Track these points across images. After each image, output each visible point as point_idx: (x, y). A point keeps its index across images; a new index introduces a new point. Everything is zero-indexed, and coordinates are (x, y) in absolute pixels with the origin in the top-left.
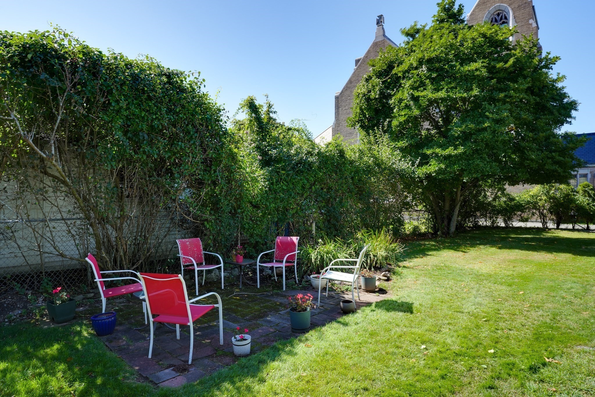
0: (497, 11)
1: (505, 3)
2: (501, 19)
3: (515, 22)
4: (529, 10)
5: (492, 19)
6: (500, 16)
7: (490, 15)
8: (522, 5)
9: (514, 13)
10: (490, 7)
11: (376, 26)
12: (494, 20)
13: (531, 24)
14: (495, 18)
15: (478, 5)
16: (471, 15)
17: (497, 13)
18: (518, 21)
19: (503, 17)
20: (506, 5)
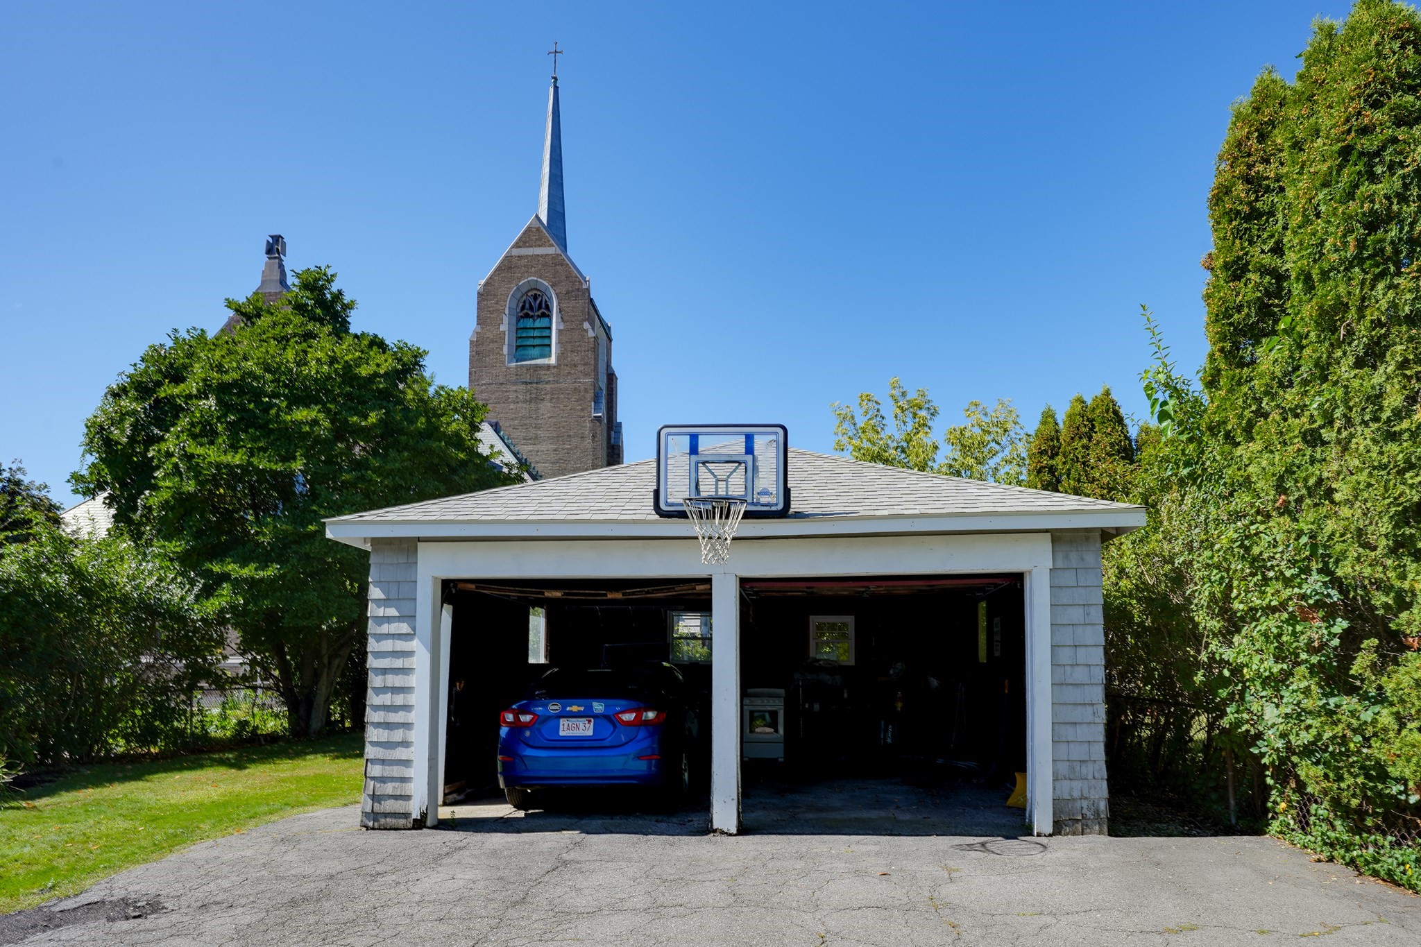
0: (532, 289)
1: (545, 279)
2: (540, 307)
3: (560, 320)
4: (583, 303)
5: (525, 302)
6: (538, 302)
7: (520, 294)
8: (572, 291)
9: (559, 303)
10: (520, 279)
11: (265, 257)
12: (527, 305)
13: (586, 331)
14: (530, 303)
15: (499, 269)
16: (487, 284)
17: (532, 293)
18: (565, 318)
19: (543, 306)
20: (547, 284)
